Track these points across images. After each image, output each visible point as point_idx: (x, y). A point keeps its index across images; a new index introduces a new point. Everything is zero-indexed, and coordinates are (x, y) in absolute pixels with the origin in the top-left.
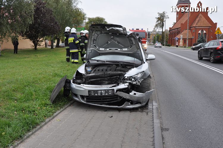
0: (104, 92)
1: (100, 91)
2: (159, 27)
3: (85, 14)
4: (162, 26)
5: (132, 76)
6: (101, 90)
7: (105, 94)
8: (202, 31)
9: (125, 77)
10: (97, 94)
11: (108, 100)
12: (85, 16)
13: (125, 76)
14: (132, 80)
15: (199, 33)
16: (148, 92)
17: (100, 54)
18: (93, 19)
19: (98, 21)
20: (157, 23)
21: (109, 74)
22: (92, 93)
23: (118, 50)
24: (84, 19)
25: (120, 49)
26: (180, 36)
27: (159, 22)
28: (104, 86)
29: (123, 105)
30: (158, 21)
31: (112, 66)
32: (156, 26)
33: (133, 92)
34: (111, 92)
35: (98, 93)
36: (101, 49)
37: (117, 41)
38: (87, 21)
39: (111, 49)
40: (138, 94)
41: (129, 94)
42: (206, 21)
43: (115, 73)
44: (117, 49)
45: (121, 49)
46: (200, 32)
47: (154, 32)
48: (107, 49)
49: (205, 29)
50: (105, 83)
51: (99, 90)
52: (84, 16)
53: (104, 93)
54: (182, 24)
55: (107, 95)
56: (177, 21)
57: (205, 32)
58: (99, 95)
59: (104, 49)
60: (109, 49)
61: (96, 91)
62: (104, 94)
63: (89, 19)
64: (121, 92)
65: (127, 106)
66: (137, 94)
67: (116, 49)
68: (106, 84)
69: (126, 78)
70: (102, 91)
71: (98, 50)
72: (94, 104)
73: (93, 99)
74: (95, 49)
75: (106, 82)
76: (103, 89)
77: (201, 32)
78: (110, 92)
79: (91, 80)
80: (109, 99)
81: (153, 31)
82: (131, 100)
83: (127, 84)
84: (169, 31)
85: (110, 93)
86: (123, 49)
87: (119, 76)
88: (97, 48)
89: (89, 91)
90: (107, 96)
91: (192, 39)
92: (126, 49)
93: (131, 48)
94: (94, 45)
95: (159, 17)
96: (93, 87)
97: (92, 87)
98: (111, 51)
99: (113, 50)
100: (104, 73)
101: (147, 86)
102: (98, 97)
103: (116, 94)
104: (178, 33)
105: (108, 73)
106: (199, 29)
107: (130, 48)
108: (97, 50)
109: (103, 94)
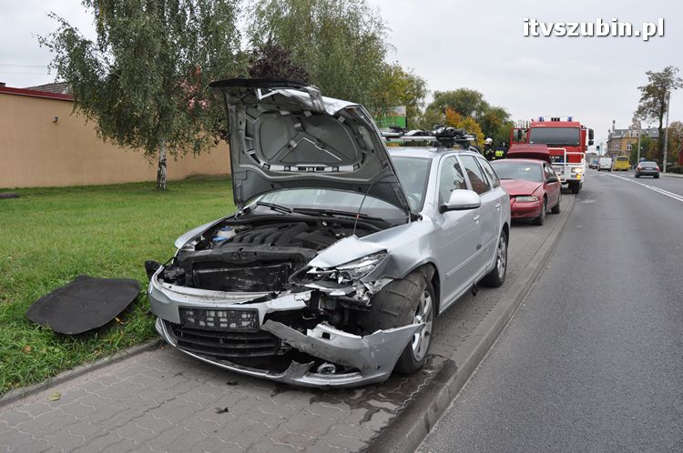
0: (223, 317)
1: (213, 314)
2: (649, 116)
3: (424, 83)
5: (334, 268)
6: (216, 310)
7: (229, 324)
9: (311, 268)
10: (206, 322)
11: (241, 346)
12: (423, 88)
13: (311, 263)
14: (337, 280)
16: (386, 331)
17: (273, 187)
18: (448, 95)
19: (462, 99)
20: (642, 104)
21: (256, 253)
22: (189, 316)
23: (326, 169)
24: (419, 96)
25: (330, 169)
28: (231, 297)
29: (285, 373)
30: (646, 97)
31: (293, 226)
32: (641, 111)
33: (323, 328)
34: (248, 319)
35: (208, 319)
36: (274, 168)
37: (318, 140)
38: (429, 100)
39: (304, 169)
40: (341, 339)
41: (305, 333)
43: (277, 251)
44: (323, 169)
45: (335, 169)
47: (635, 132)
48: (292, 169)
50: (244, 284)
51: (210, 309)
52: (419, 88)
53: (226, 320)
55: (233, 329)
58: (209, 327)
59: (282, 168)
60: (300, 168)
61: (200, 312)
62: (225, 325)
63: (437, 95)
64: (277, 323)
65: (301, 376)
66: (336, 335)
67: (318, 169)
68: (246, 287)
69: (313, 271)
70: (220, 314)
71: (264, 171)
72: (197, 354)
73: (195, 337)
74: (256, 168)
75: (247, 281)
76: (224, 306)
78: (243, 320)
79: (201, 272)
80: (243, 342)
81: (632, 128)
82: (316, 355)
83: (306, 296)
85: (245, 324)
86: (341, 168)
87: (290, 264)
88: (262, 164)
89: (183, 309)
90: (234, 333)
92: (349, 168)
93: (364, 164)
94: (252, 155)
96: (196, 296)
97: (192, 295)
98: (303, 174)
99: (310, 171)
100: (241, 249)
101: (398, 308)
102: (206, 330)
103: (263, 328)
105: (253, 250)
107: (362, 162)
108: (260, 170)
109: (222, 325)
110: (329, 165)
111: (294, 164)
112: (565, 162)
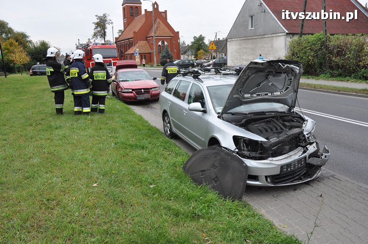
2: (99, 37)
4: (104, 35)
6: (295, 162)
8: (163, 43)
13: (304, 133)
15: (159, 45)
20: (95, 31)
25: (270, 94)
26: (135, 51)
27: (99, 29)
30: (96, 28)
34: (303, 161)
36: (246, 96)
42: (166, 28)
44: (267, 94)
45: (273, 94)
46: (160, 43)
48: (254, 95)
49: (166, 40)
53: (297, 164)
54: (134, 33)
56: (125, 28)
57: (166, 43)
59: (250, 95)
60: (257, 95)
61: (288, 165)
67: (265, 94)
71: (242, 98)
74: (239, 97)
76: (296, 158)
84: (116, 43)
86: (275, 94)
88: (242, 94)
91: (150, 53)
92: (278, 93)
94: (240, 91)
95: (98, 22)
98: (259, 97)
99: (262, 96)
104: (131, 45)
106: (159, 40)
107: (285, 91)
110: (270, 92)
111: (255, 94)
112: (112, 66)
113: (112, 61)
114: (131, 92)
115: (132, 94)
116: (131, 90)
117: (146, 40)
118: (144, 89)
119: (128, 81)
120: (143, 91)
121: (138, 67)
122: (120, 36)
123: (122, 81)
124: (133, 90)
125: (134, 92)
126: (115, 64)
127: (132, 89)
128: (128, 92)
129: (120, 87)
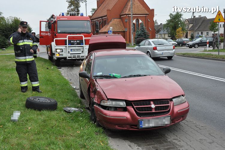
8: (138, 21)
15: (134, 23)
26: (109, 28)
27: (72, 7)
42: (141, 5)
46: (134, 21)
49: (141, 18)
54: (108, 10)
57: (140, 21)
77: (136, 22)
91: (124, 32)
95: (71, 1)
104: (104, 23)
106: (134, 18)
112: (84, 45)
113: (84, 38)
114: (124, 109)
115: (126, 115)
116: (123, 104)
117: (120, 18)
118: (155, 101)
119: (114, 77)
120: (153, 106)
121: (127, 48)
122: (93, 14)
123: (102, 77)
124: (129, 103)
125: (130, 108)
126: (87, 42)
127: (126, 101)
128: (116, 109)
129: (96, 92)
